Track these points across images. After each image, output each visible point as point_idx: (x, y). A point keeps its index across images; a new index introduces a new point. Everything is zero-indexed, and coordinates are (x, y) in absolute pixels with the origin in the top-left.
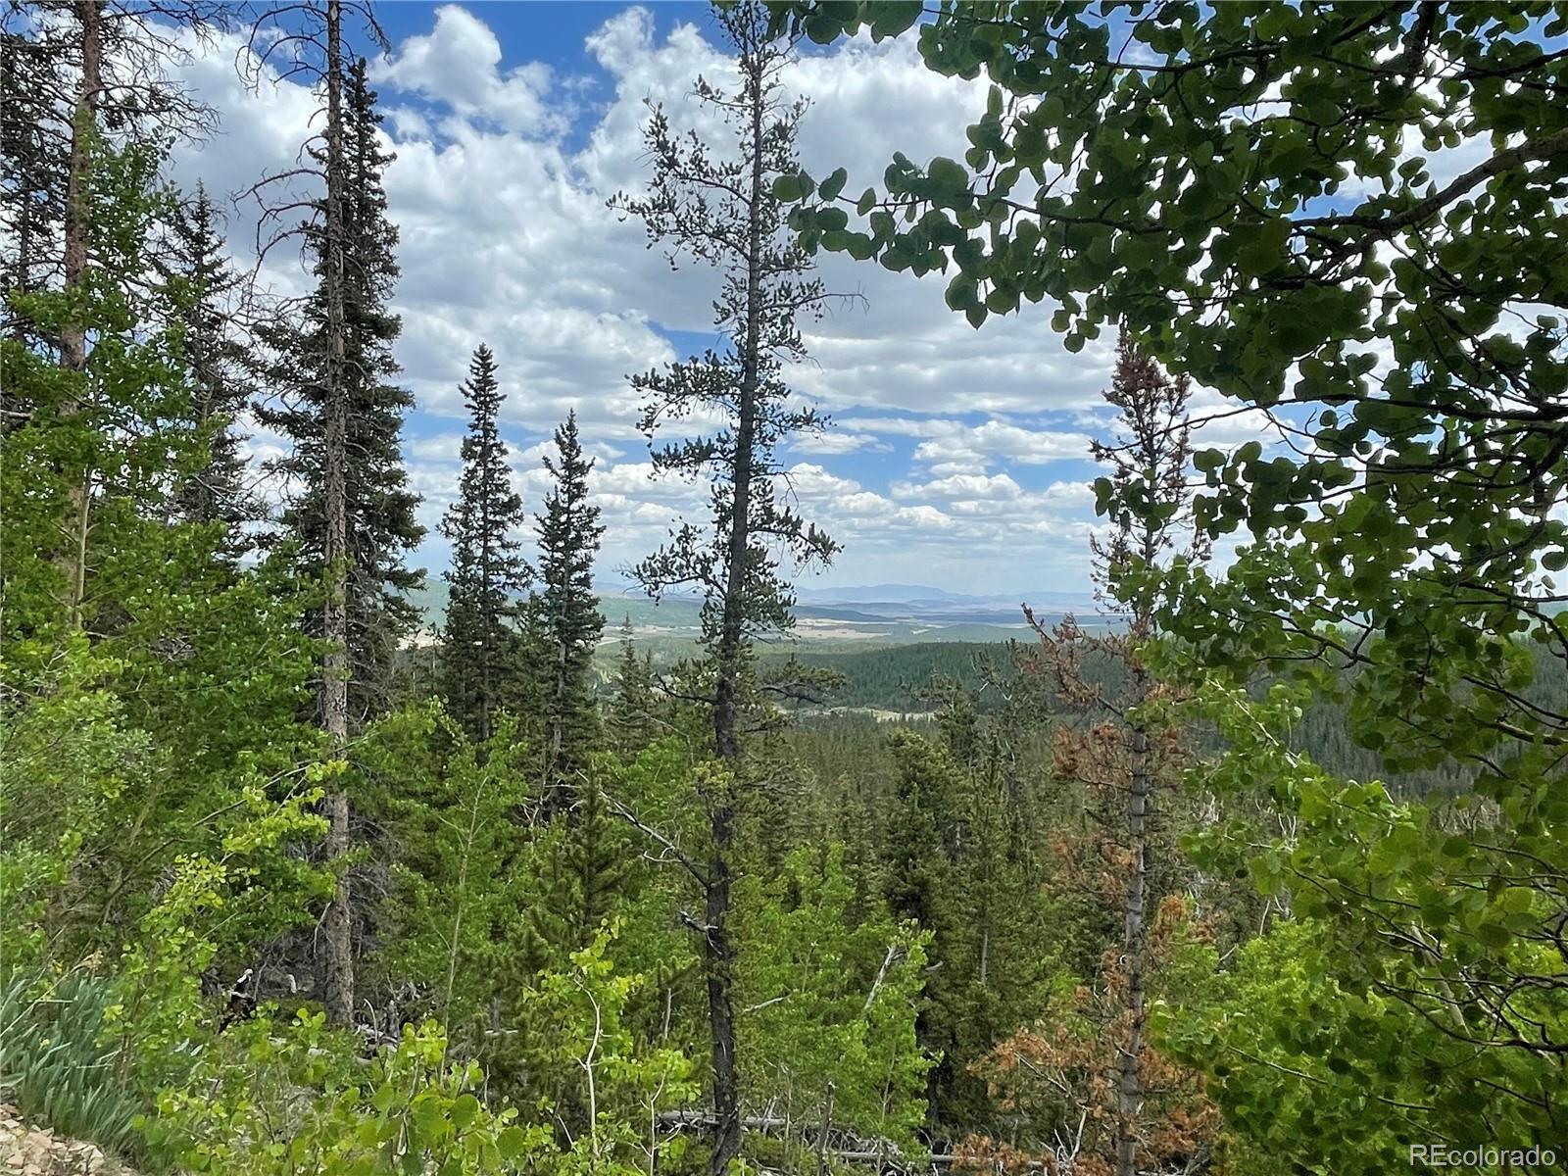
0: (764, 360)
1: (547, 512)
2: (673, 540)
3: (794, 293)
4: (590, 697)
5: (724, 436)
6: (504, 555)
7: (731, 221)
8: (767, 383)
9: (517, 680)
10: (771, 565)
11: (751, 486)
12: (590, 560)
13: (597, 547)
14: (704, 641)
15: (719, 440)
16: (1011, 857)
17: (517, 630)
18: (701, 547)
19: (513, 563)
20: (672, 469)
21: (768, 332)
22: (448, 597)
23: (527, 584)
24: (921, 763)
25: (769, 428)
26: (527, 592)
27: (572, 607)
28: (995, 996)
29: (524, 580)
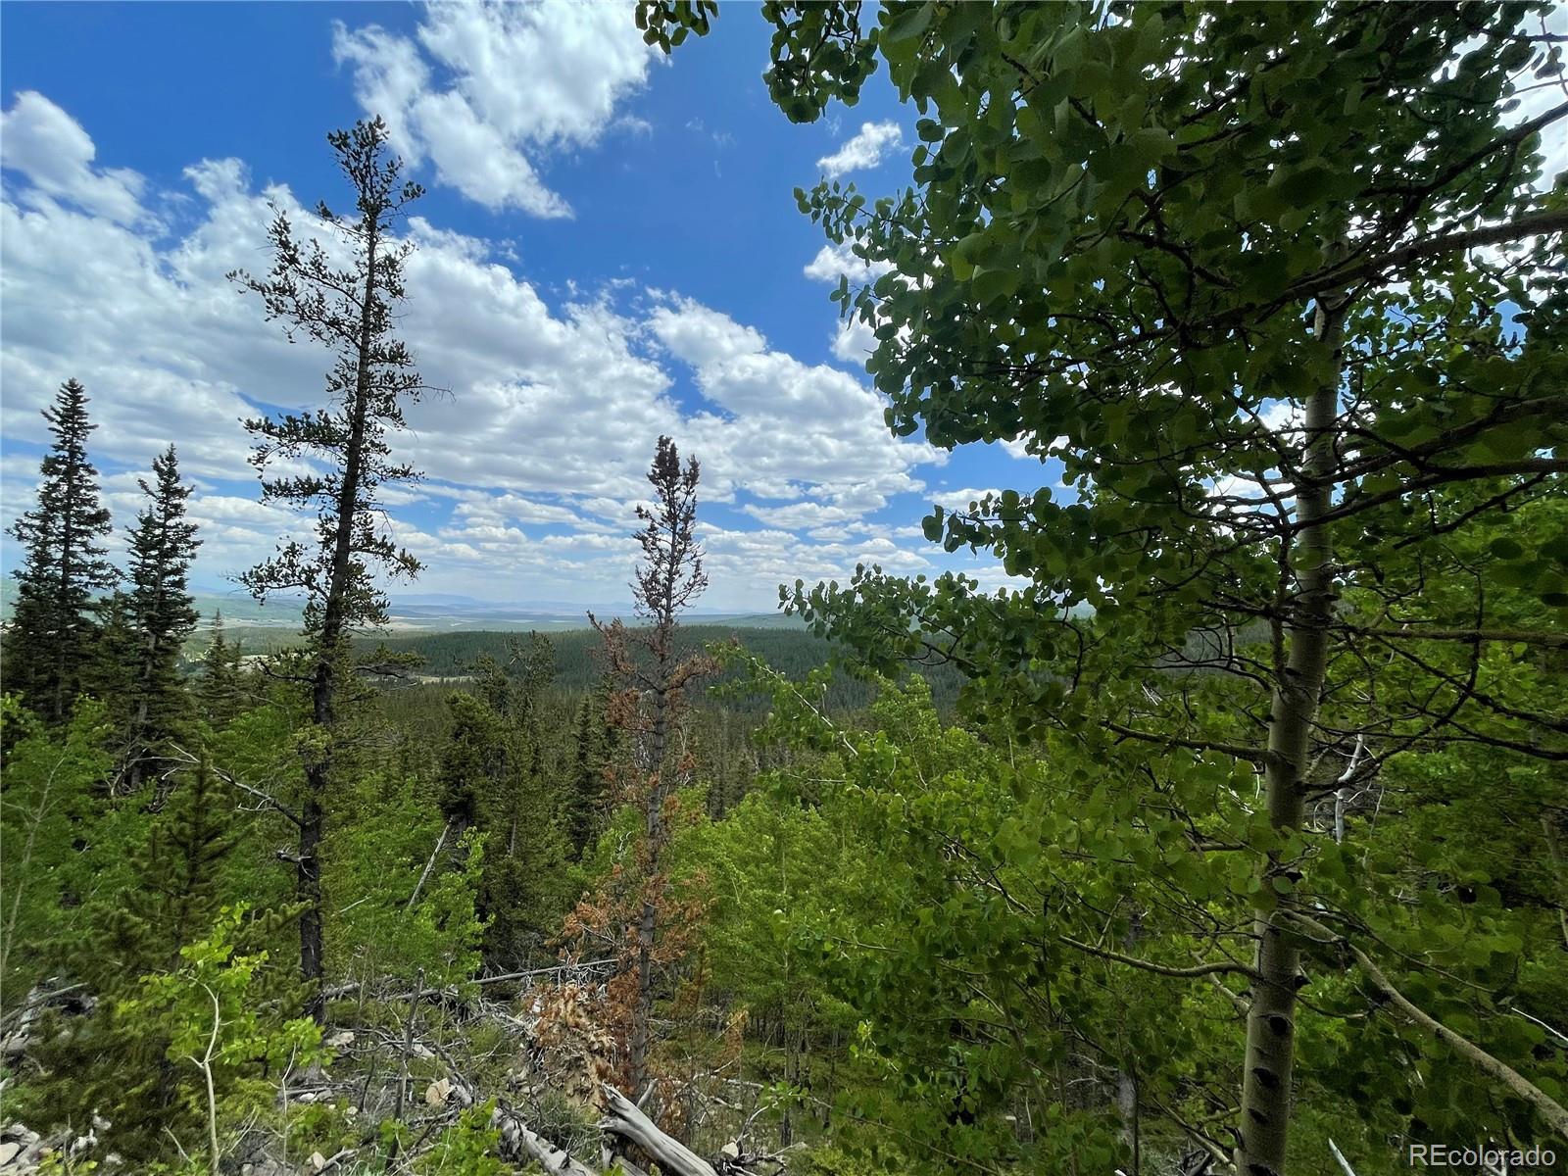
0: (370, 425)
1: (141, 526)
2: (281, 554)
3: (397, 381)
4: (180, 677)
5: (331, 477)
6: (89, 559)
7: (346, 316)
8: (372, 442)
9: (98, 664)
10: (368, 577)
11: (354, 517)
12: (186, 566)
13: (193, 556)
14: (306, 634)
15: (327, 480)
16: (534, 771)
17: (99, 623)
18: (303, 561)
19: (100, 566)
20: (281, 498)
21: (372, 405)
22: (18, 594)
23: (114, 584)
24: (471, 714)
25: (371, 476)
26: (112, 590)
27: (163, 605)
28: (519, 864)
29: (110, 581)
